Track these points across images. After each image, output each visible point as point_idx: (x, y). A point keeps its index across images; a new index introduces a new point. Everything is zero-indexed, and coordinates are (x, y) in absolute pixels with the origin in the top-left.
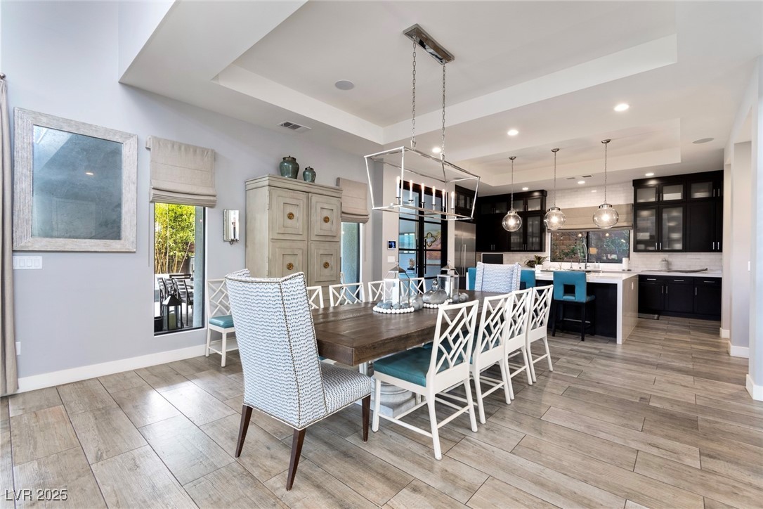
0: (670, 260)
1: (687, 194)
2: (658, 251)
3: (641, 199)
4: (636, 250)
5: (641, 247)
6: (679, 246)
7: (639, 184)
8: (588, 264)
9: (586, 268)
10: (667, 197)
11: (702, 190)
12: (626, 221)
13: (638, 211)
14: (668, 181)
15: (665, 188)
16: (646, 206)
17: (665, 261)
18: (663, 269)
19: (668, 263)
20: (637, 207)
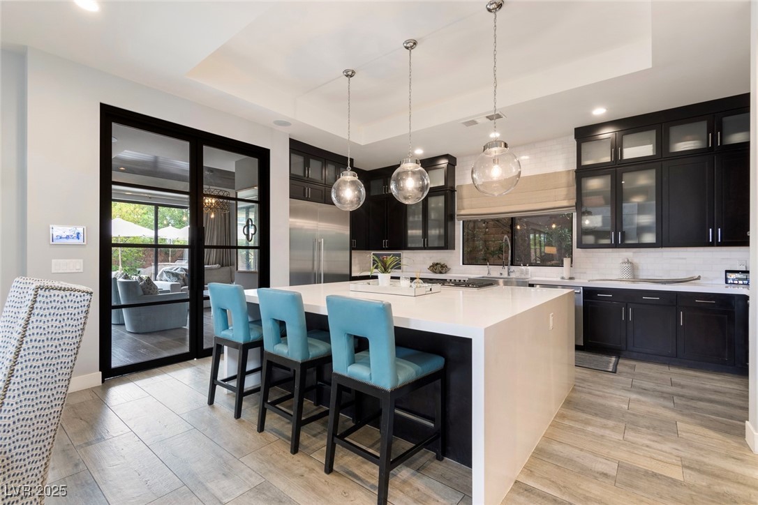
0: (636, 261)
1: (662, 144)
2: (616, 246)
3: (588, 159)
4: (580, 245)
5: (590, 239)
6: (650, 238)
7: (585, 134)
8: (513, 268)
9: (509, 275)
10: (630, 152)
11: (688, 137)
12: (567, 198)
13: (583, 180)
14: (632, 125)
15: (627, 139)
16: (596, 170)
17: (628, 262)
18: (625, 277)
19: (633, 268)
20: (583, 172)
